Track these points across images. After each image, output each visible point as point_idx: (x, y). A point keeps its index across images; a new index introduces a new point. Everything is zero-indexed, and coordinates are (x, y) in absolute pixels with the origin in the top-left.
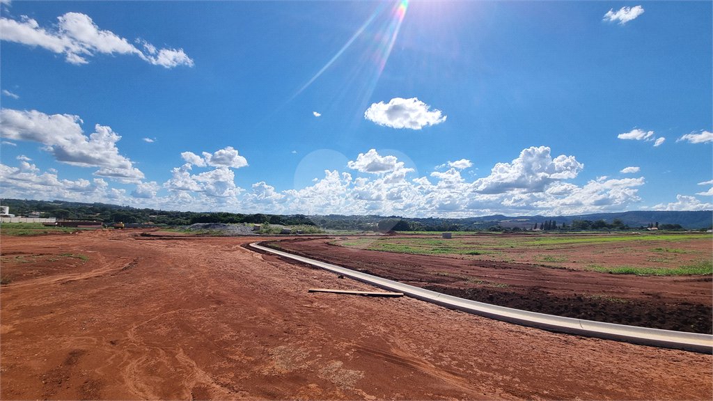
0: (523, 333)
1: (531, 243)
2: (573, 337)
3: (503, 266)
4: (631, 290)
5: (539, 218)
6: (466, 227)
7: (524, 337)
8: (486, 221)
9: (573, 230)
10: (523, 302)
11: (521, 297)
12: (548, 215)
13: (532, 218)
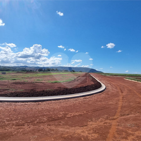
0: (26, 105)
1: (34, 75)
2: (40, 102)
3: (24, 83)
4: (56, 87)
5: (38, 67)
6: (13, 70)
7: (26, 106)
8: (21, 68)
9: (47, 71)
10: (28, 95)
11: (28, 93)
12: (40, 67)
13: (36, 67)
